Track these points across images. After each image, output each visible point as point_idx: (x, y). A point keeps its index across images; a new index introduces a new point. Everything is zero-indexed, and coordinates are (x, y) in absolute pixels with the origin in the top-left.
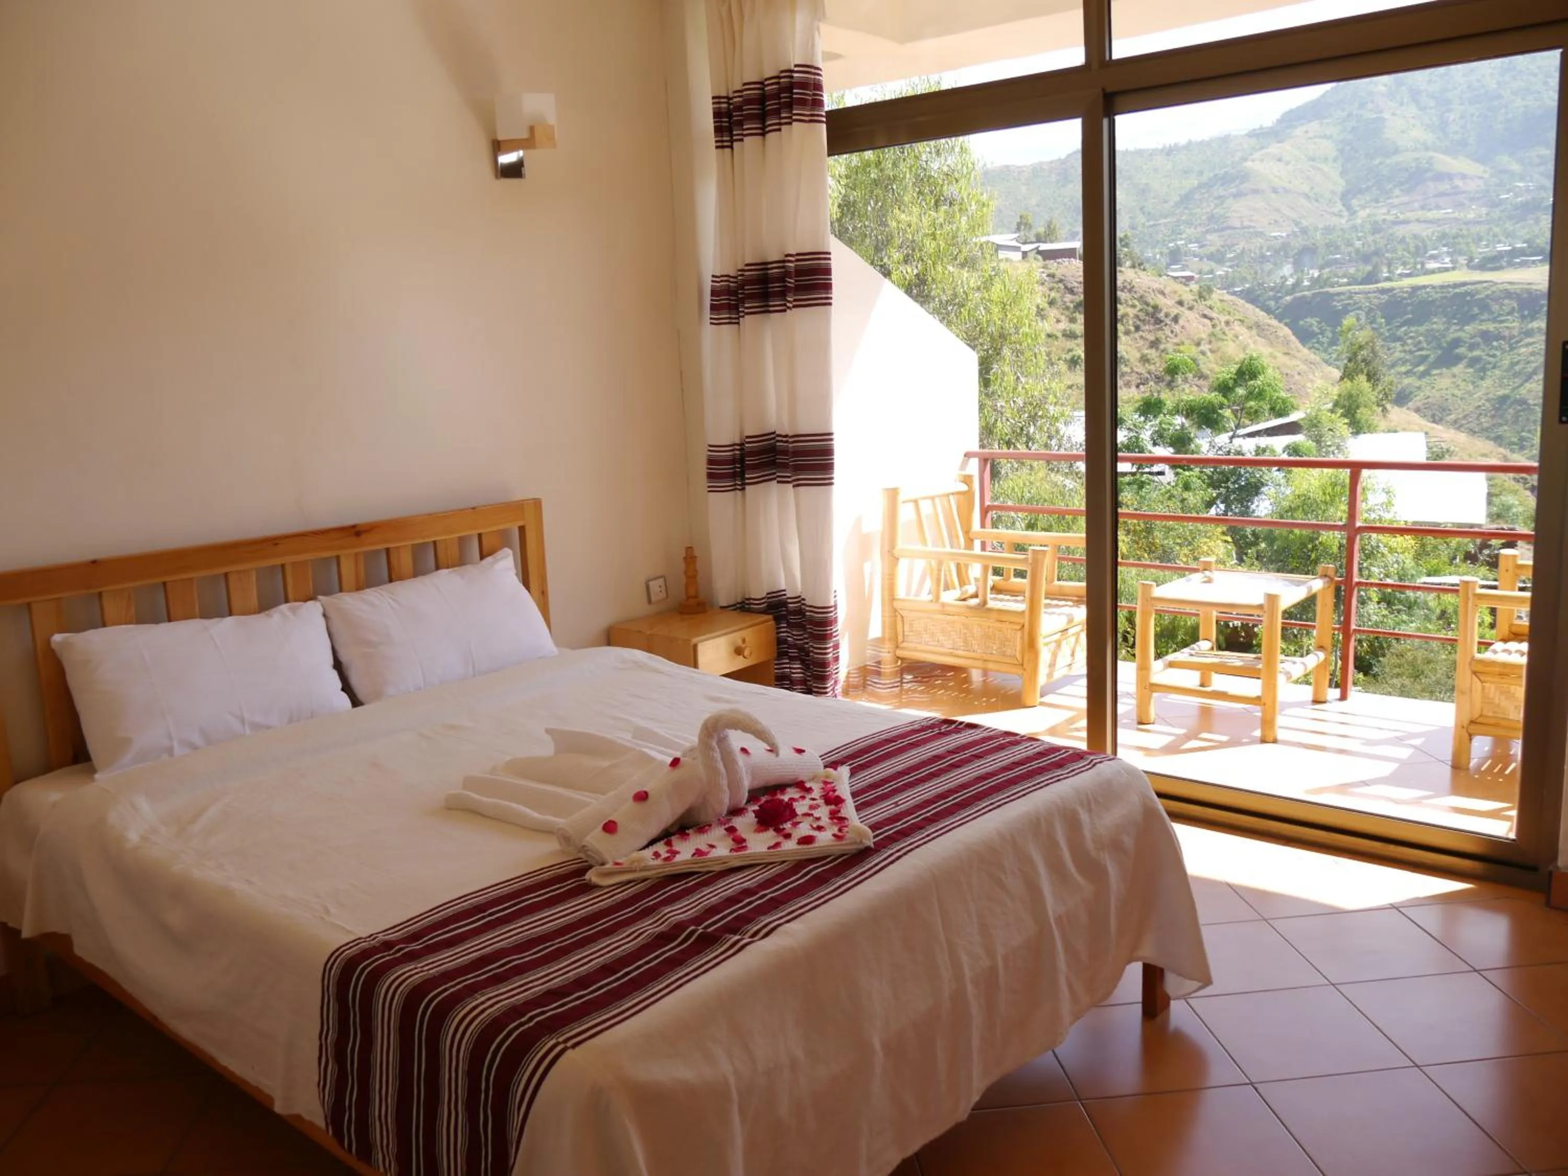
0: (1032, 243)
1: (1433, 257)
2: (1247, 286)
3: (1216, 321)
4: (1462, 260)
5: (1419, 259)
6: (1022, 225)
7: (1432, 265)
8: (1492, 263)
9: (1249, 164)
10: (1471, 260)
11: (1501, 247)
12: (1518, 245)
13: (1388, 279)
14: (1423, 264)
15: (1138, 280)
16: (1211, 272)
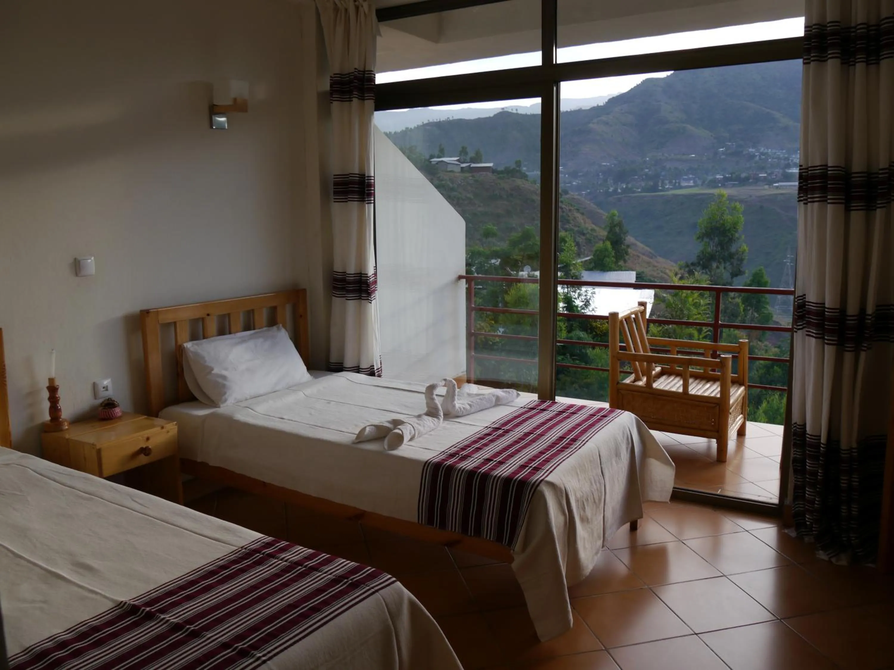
0: (467, 163)
1: (684, 179)
2: (589, 191)
3: (564, 210)
4: (699, 182)
5: (677, 181)
6: (463, 152)
7: (684, 184)
8: (714, 184)
9: (591, 125)
10: (703, 182)
11: (719, 177)
12: (727, 176)
13: (661, 191)
14: (679, 183)
15: (523, 186)
16: (570, 183)
